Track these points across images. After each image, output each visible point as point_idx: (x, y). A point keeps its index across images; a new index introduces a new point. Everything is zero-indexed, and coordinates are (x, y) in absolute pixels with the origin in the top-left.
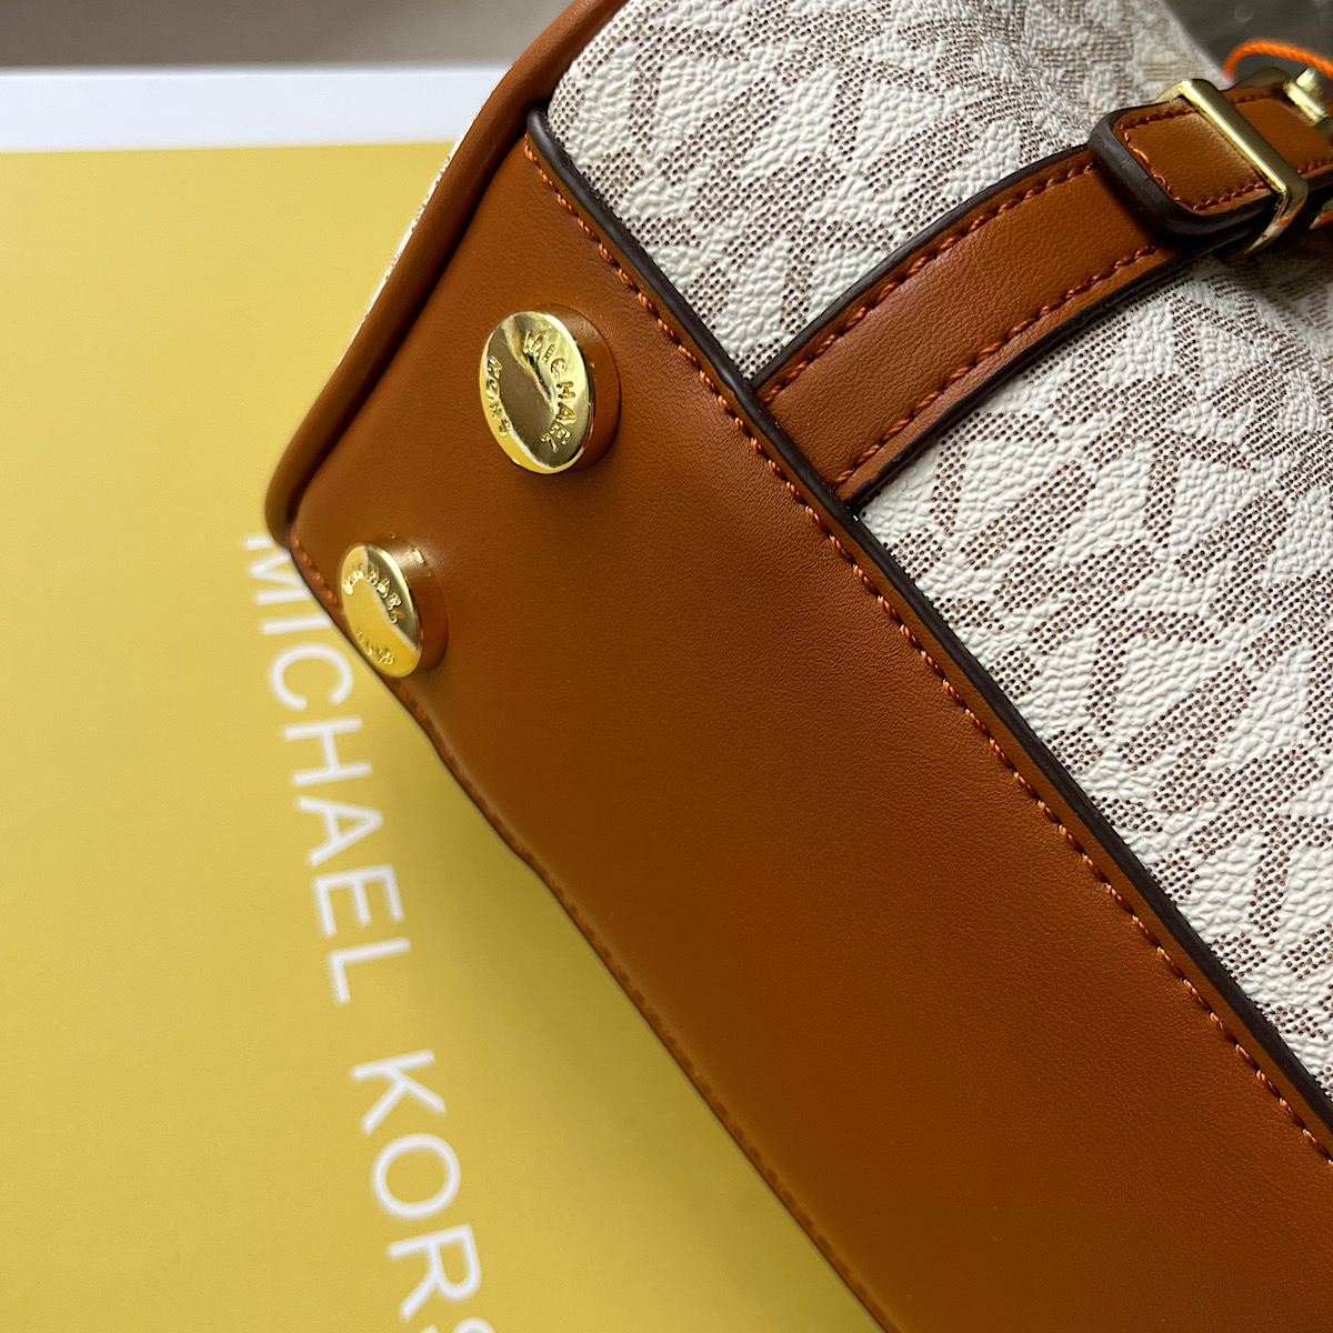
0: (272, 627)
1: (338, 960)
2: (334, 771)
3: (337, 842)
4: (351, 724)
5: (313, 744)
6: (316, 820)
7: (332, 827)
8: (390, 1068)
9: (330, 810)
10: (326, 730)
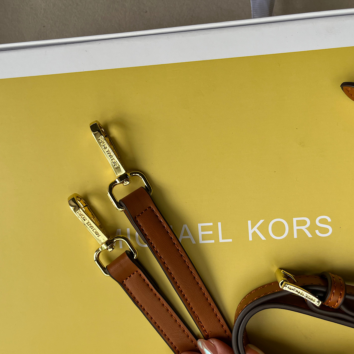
1: (221, 240)
8: (250, 232)
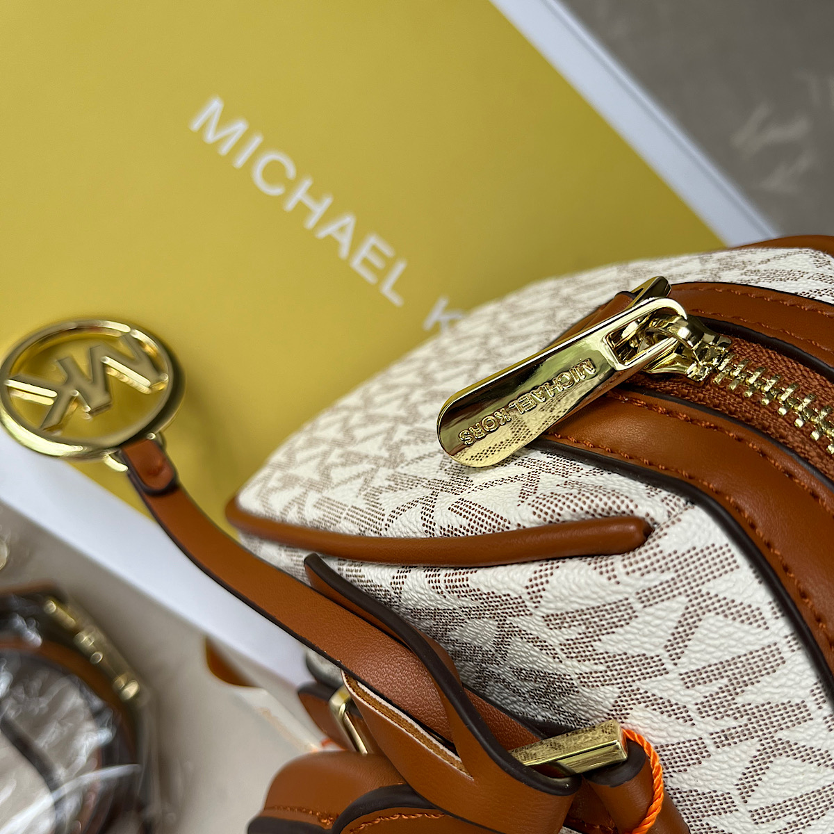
0: (240, 161)
1: (386, 289)
2: (319, 210)
3: (345, 241)
4: (307, 183)
5: (300, 206)
6: (329, 238)
7: (338, 236)
9: (330, 229)
10: (300, 194)
